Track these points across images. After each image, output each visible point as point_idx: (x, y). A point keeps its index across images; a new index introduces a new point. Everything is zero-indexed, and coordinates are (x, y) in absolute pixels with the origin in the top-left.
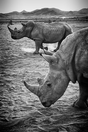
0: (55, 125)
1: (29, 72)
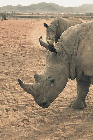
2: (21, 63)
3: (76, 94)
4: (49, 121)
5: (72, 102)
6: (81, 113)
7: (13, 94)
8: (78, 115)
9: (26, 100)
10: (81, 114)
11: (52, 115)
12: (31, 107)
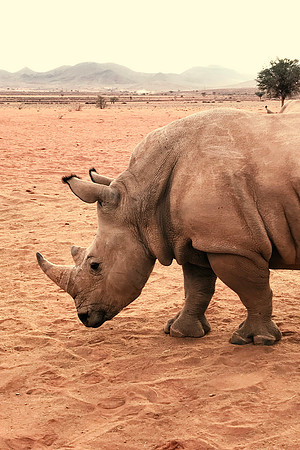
0: (117, 387)
1: (42, 240)
2: (35, 223)
3: (180, 299)
4: (111, 374)
5: (172, 321)
6: (197, 348)
7: (15, 307)
8: (188, 354)
9: (50, 321)
10: (195, 351)
11: (120, 359)
12: (62, 339)
